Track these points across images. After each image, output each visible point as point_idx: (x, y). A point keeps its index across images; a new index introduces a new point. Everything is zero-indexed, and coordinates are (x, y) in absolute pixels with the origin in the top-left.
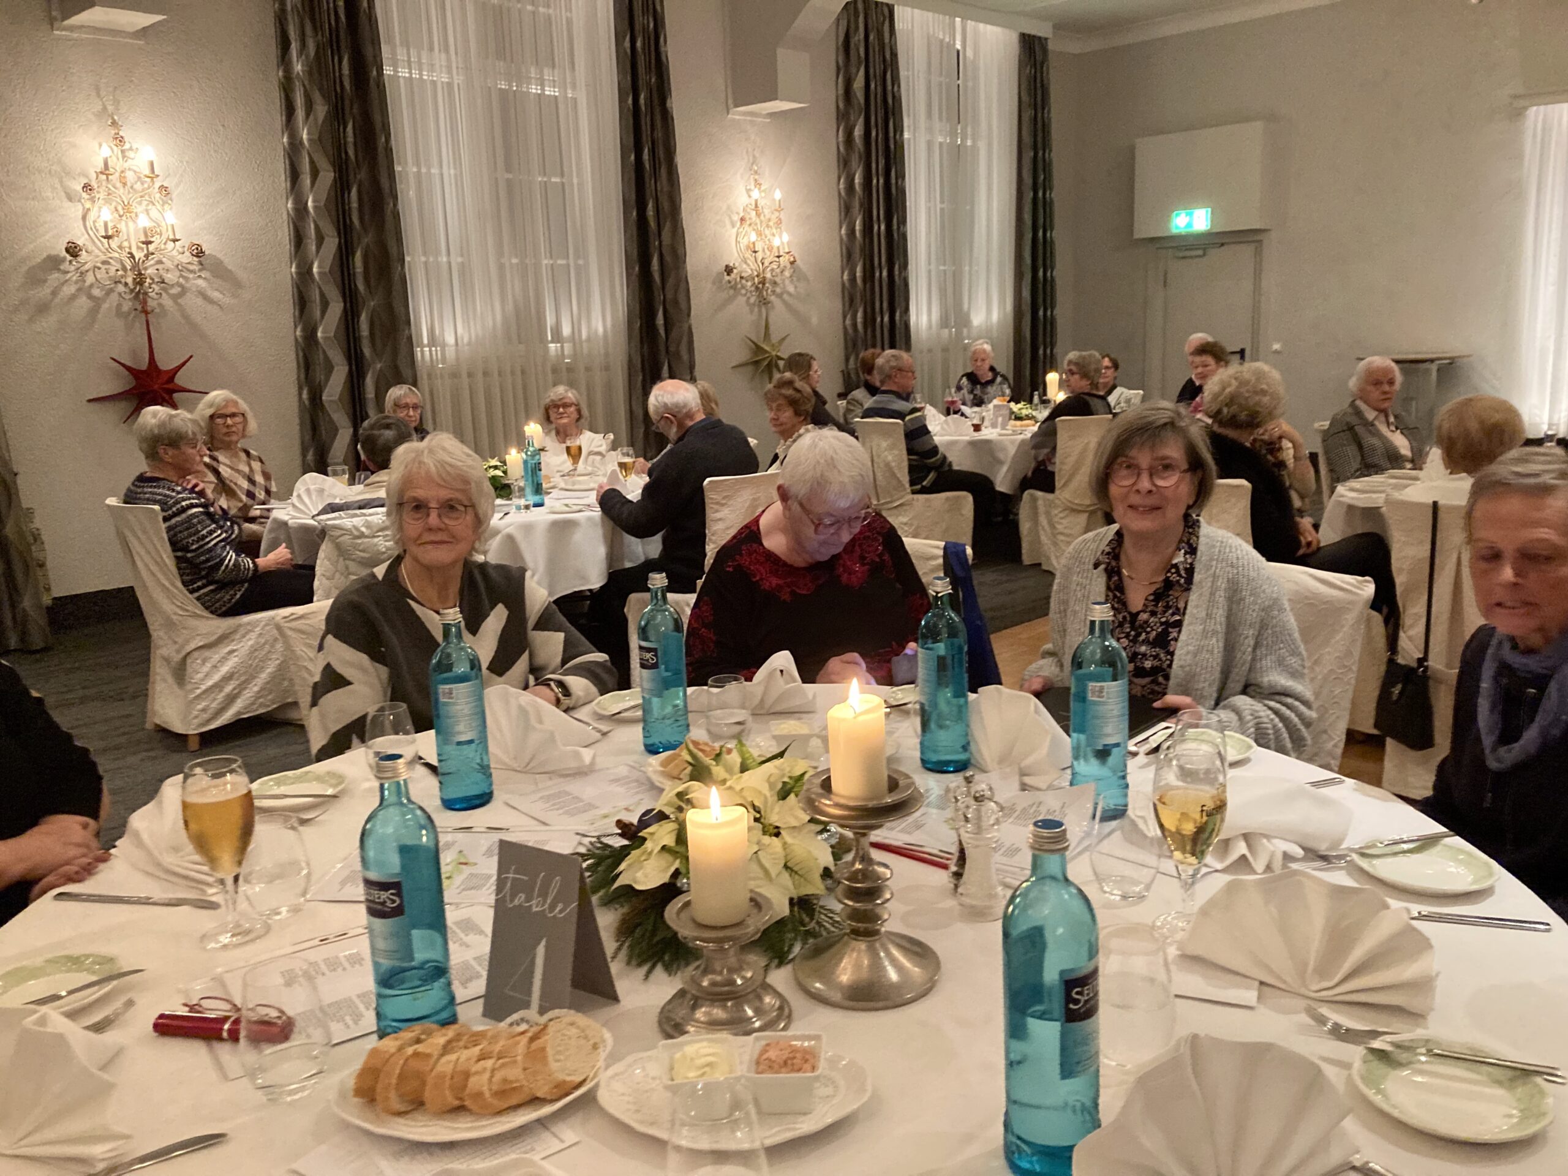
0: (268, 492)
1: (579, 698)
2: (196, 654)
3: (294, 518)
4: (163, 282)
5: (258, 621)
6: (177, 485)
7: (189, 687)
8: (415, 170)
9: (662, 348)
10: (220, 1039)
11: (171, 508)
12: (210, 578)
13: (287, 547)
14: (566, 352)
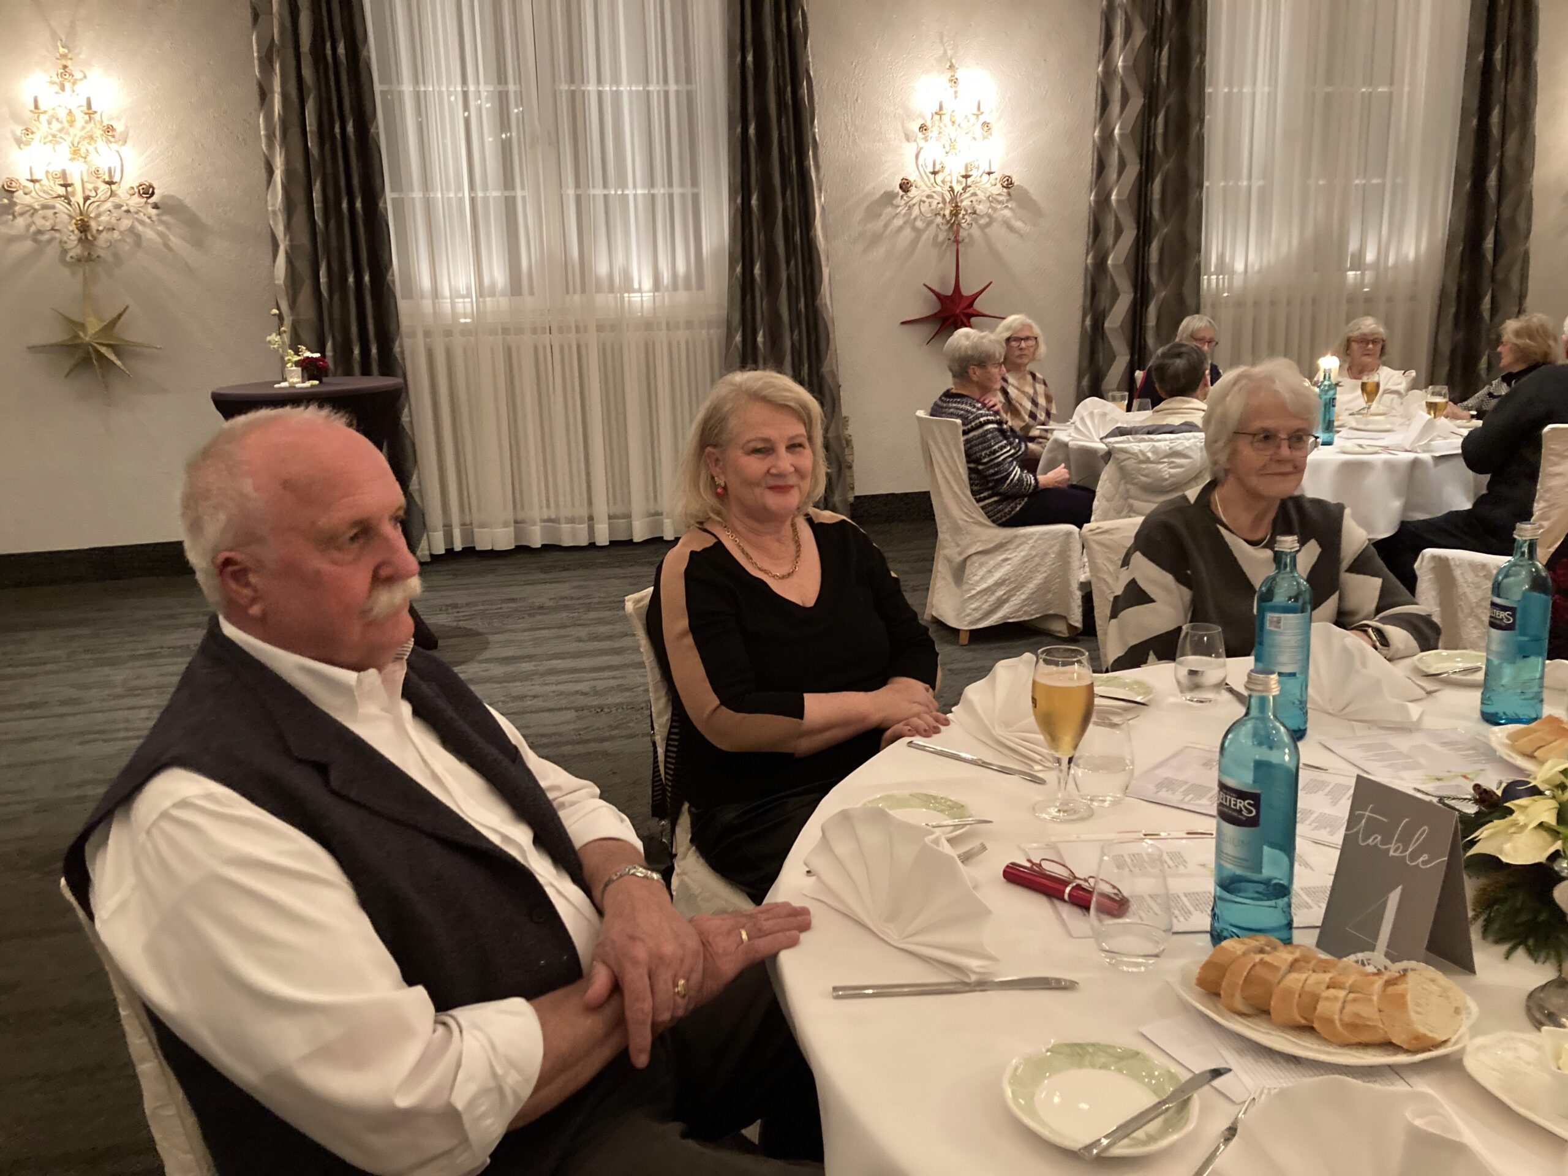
0: (1048, 414)
1: (1398, 649)
2: (975, 558)
3: (1074, 439)
4: (975, 213)
5: (1033, 534)
6: (978, 401)
7: (965, 587)
8: (1226, 90)
9: (1487, 274)
10: (1062, 899)
11: (970, 423)
12: (996, 490)
13: (1065, 468)
14: (1366, 281)
